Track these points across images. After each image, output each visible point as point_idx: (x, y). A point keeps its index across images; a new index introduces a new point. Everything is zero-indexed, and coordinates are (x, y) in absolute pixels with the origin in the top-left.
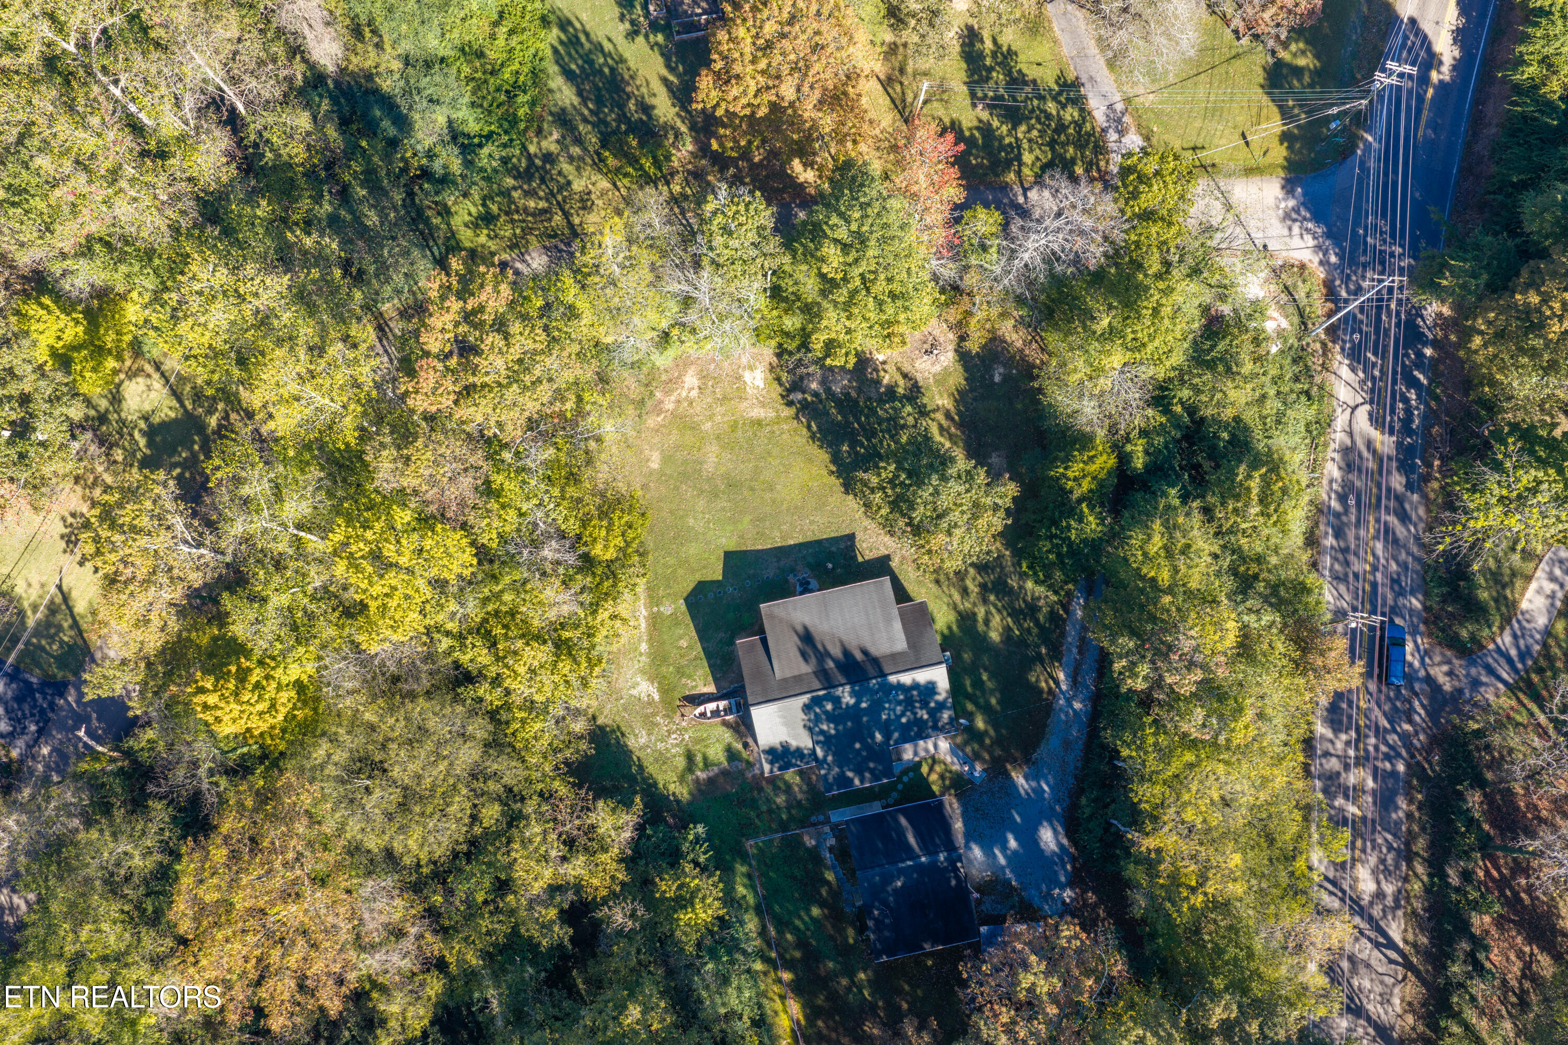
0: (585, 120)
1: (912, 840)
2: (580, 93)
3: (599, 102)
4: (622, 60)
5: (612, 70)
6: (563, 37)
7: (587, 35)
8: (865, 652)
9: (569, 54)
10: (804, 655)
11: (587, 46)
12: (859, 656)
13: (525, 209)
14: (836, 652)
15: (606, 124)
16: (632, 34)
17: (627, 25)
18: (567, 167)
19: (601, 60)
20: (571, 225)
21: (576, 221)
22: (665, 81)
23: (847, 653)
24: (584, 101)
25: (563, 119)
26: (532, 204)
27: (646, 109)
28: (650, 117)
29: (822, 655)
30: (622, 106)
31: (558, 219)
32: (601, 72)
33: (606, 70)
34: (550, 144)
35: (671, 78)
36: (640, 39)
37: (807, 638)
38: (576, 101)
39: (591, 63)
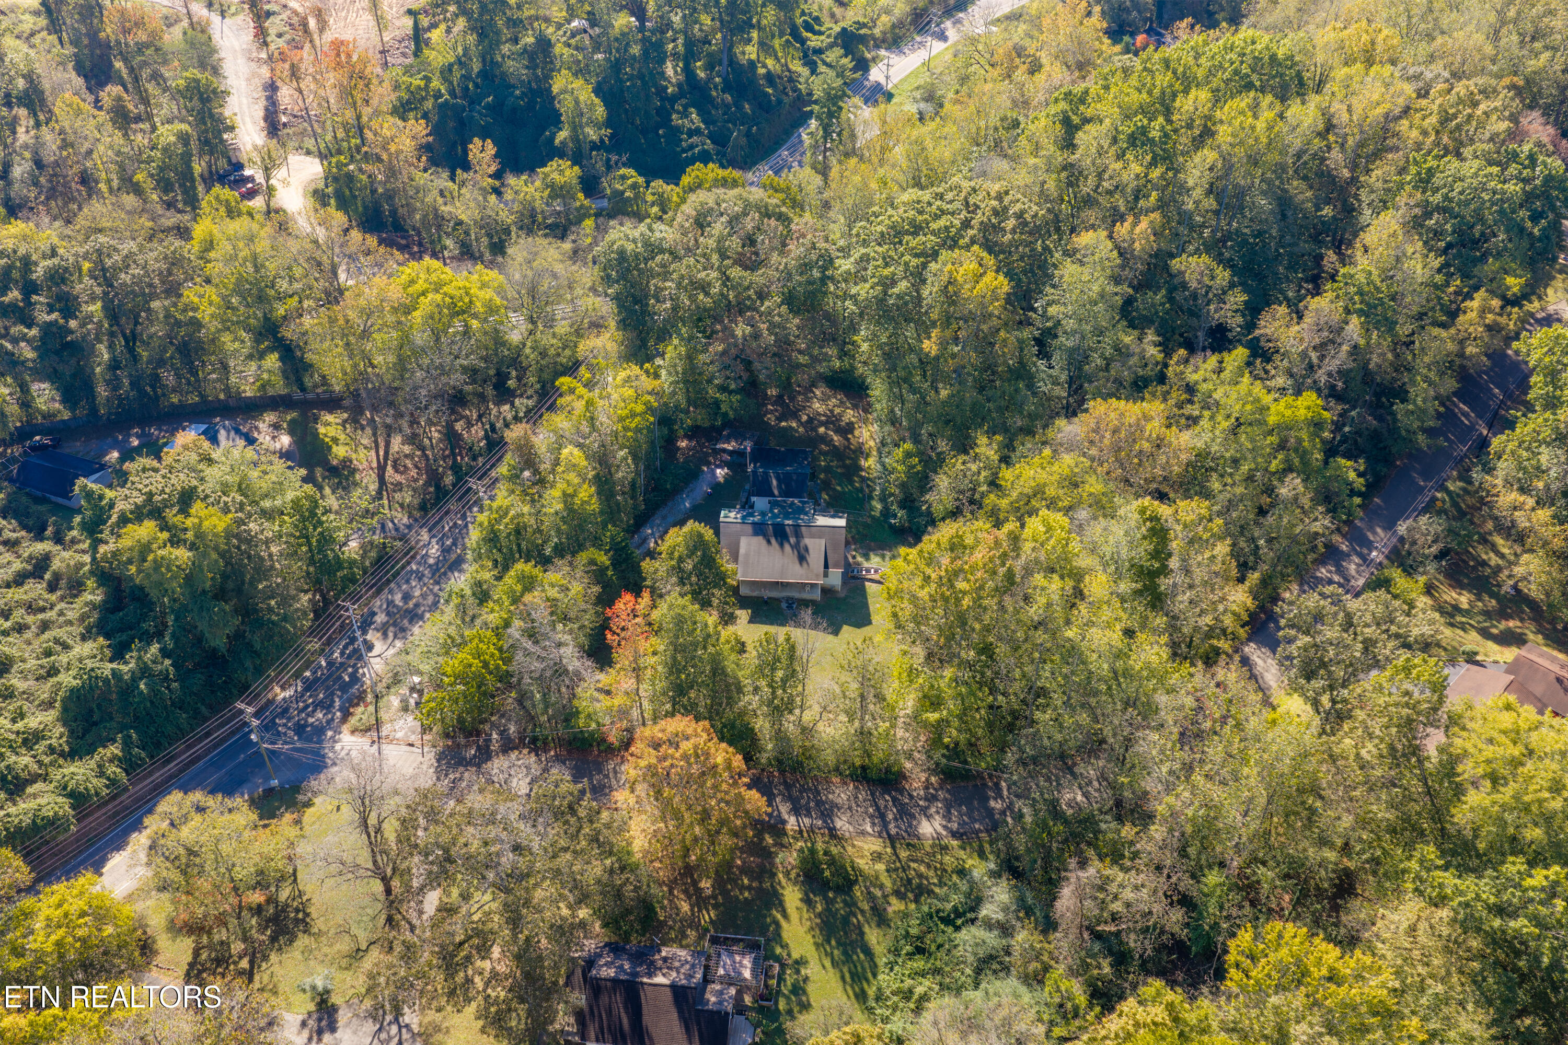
0: (863, 912)
1: (775, 482)
2: (862, 934)
3: (846, 920)
4: (817, 945)
5: (829, 942)
6: (865, 986)
7: (843, 978)
8: (769, 542)
9: (863, 968)
10: (807, 549)
11: (845, 970)
12: (773, 541)
13: (929, 866)
14: (787, 548)
15: (844, 901)
16: (801, 963)
17: (803, 972)
18: (888, 883)
19: (836, 952)
20: (893, 847)
21: (889, 850)
22: (785, 916)
23: (782, 545)
24: (859, 927)
25: (882, 920)
26: (923, 869)
27: (807, 901)
28: (806, 894)
29: (796, 547)
30: (827, 910)
31: (904, 854)
32: (839, 943)
33: (833, 943)
34: (896, 905)
35: (779, 916)
36: (795, 955)
37: (802, 559)
38: (866, 929)
39: (845, 953)
